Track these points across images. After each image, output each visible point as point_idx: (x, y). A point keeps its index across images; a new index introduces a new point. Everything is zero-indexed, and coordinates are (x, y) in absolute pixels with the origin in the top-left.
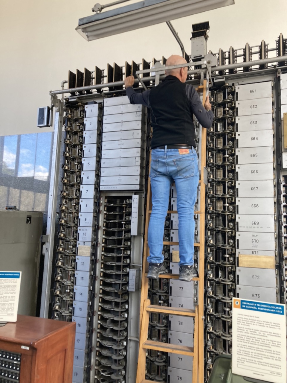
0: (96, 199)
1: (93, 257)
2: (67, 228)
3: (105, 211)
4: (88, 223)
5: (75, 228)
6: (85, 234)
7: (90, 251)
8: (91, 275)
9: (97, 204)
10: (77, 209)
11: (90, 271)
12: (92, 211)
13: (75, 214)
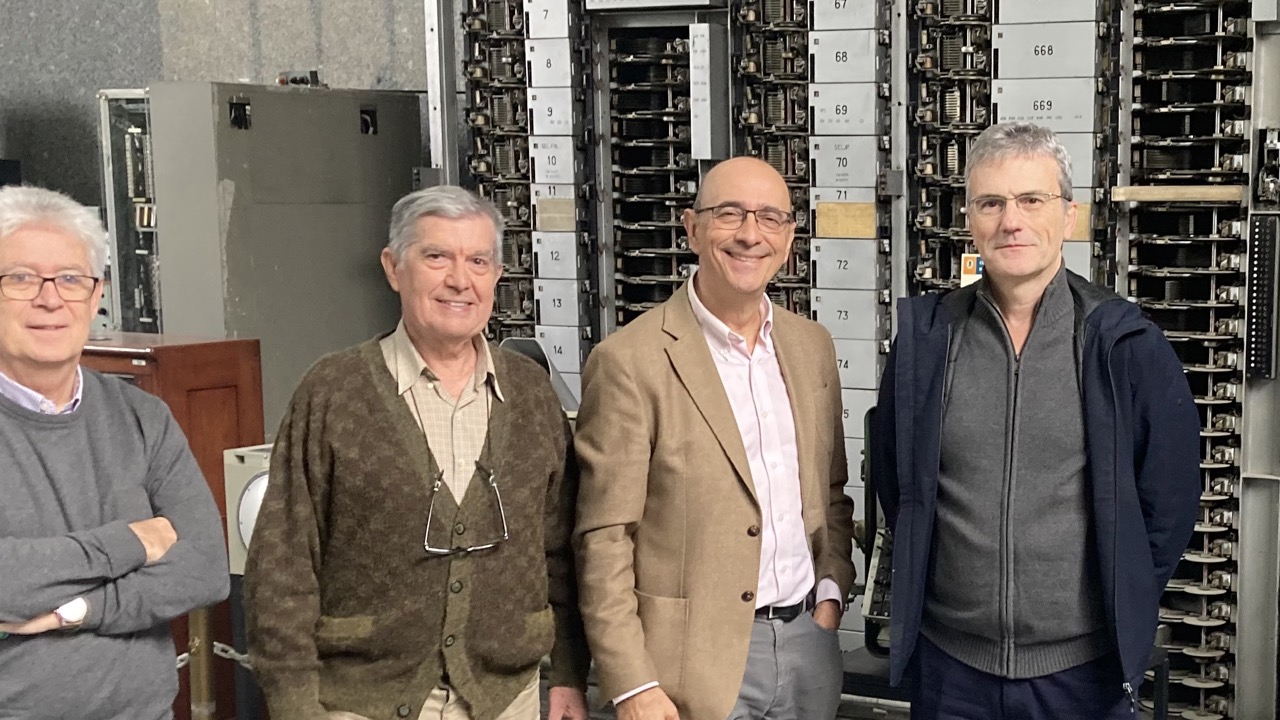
0: (578, 40)
1: (586, 234)
2: (496, 141)
3: (612, 80)
4: (559, 122)
5: (519, 140)
6: (552, 160)
7: (573, 215)
8: (582, 292)
9: (581, 59)
10: (519, 76)
11: (580, 279)
12: (569, 82)
13: (516, 92)
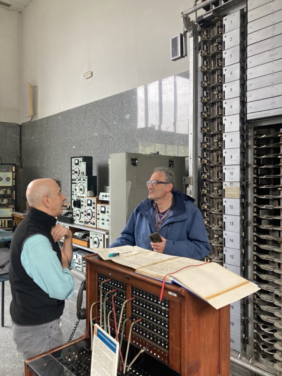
0: (243, 132)
1: (243, 200)
2: (211, 168)
3: (254, 145)
4: (235, 160)
5: (219, 167)
6: (232, 173)
7: (239, 193)
8: (241, 220)
9: (244, 138)
10: (220, 146)
11: (241, 216)
12: (239, 146)
13: (219, 151)
